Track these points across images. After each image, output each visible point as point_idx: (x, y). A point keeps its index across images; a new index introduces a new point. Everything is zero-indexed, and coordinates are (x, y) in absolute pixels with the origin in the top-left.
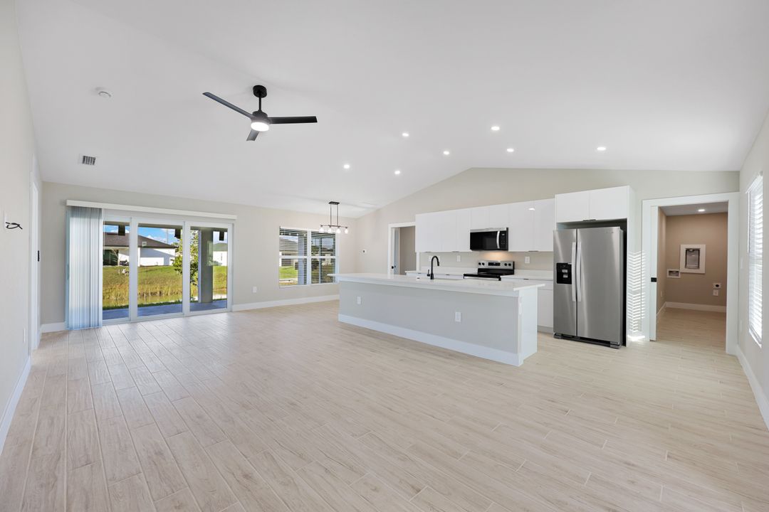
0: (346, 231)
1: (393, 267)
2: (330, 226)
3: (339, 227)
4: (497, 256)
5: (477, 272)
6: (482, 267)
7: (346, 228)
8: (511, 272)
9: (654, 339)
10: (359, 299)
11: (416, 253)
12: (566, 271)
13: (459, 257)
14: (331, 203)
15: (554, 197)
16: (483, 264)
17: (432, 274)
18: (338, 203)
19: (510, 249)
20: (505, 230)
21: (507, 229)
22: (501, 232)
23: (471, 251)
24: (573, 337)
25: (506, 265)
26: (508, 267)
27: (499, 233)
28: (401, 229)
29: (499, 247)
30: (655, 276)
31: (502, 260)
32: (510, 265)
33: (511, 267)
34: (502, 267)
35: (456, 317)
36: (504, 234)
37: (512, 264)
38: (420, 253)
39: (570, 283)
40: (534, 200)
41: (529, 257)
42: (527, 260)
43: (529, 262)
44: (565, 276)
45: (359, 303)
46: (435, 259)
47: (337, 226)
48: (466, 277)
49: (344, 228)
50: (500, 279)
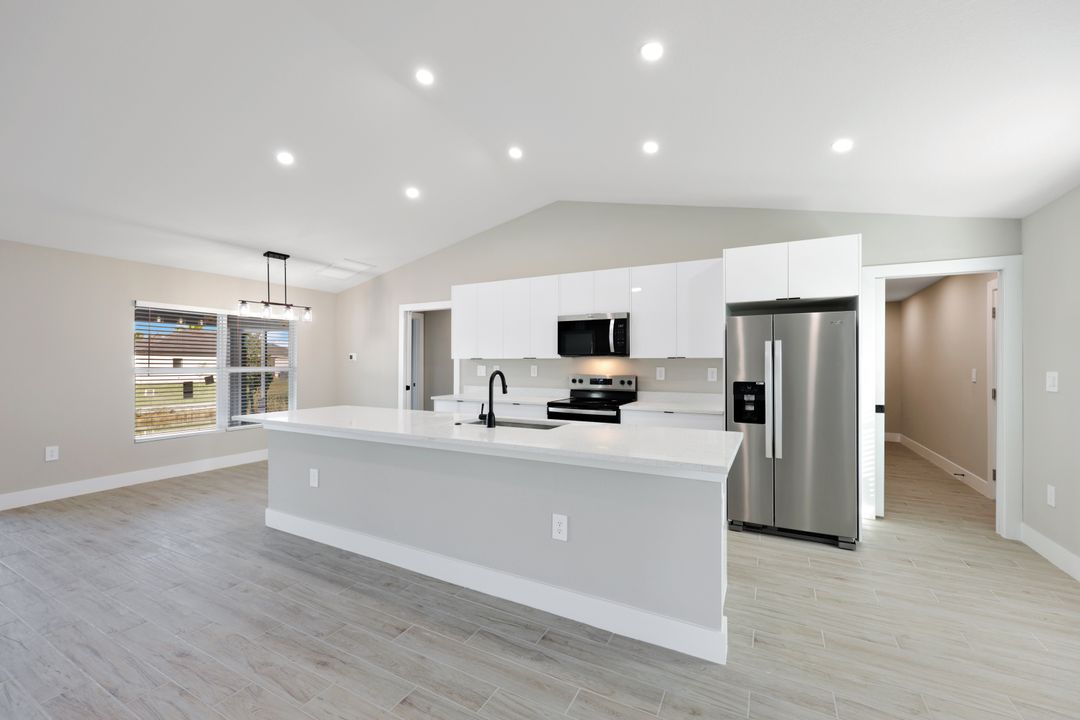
0: (308, 316)
1: (408, 388)
2: (267, 304)
3: (288, 306)
4: (605, 367)
5: (568, 396)
6: (578, 386)
7: (308, 309)
8: (631, 397)
9: (882, 515)
10: (314, 473)
11: (453, 361)
12: (752, 398)
13: (534, 368)
14: (269, 254)
15: (721, 255)
16: (581, 381)
17: (491, 414)
18: (285, 257)
19: (633, 354)
20: (625, 317)
21: (628, 314)
22: (617, 321)
23: (559, 357)
24: (765, 527)
25: (622, 383)
26: (626, 387)
27: (612, 322)
28: (425, 313)
29: (612, 350)
30: (883, 403)
31: (615, 374)
32: (630, 383)
33: (632, 388)
34: (616, 386)
35: (555, 527)
36: (623, 324)
37: (634, 381)
38: (461, 361)
39: (762, 420)
40: (677, 261)
41: (663, 369)
42: (660, 373)
43: (663, 378)
44: (750, 408)
45: (314, 483)
46: (498, 378)
47: (285, 305)
48: (551, 409)
49: (303, 310)
50: (618, 412)
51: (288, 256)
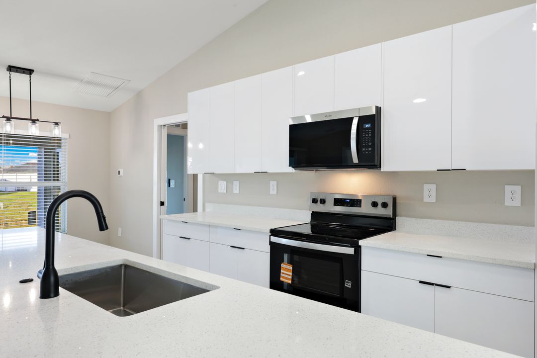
0: (57, 131)
1: (162, 204)
2: (9, 119)
3: (34, 121)
4: (354, 183)
5: (309, 220)
6: (319, 208)
7: (57, 124)
8: (386, 225)
13: (273, 184)
14: (11, 68)
16: (323, 201)
18: (30, 72)
19: (387, 165)
20: (374, 112)
21: (378, 109)
22: (363, 120)
23: (291, 170)
25: (375, 204)
26: (380, 211)
27: (355, 122)
29: (355, 160)
31: (366, 192)
32: (385, 205)
33: (388, 212)
34: (366, 209)
36: (370, 123)
37: (390, 202)
42: (429, 192)
47: (31, 119)
48: (275, 239)
49: (52, 125)
50: (358, 249)
51: (33, 71)
